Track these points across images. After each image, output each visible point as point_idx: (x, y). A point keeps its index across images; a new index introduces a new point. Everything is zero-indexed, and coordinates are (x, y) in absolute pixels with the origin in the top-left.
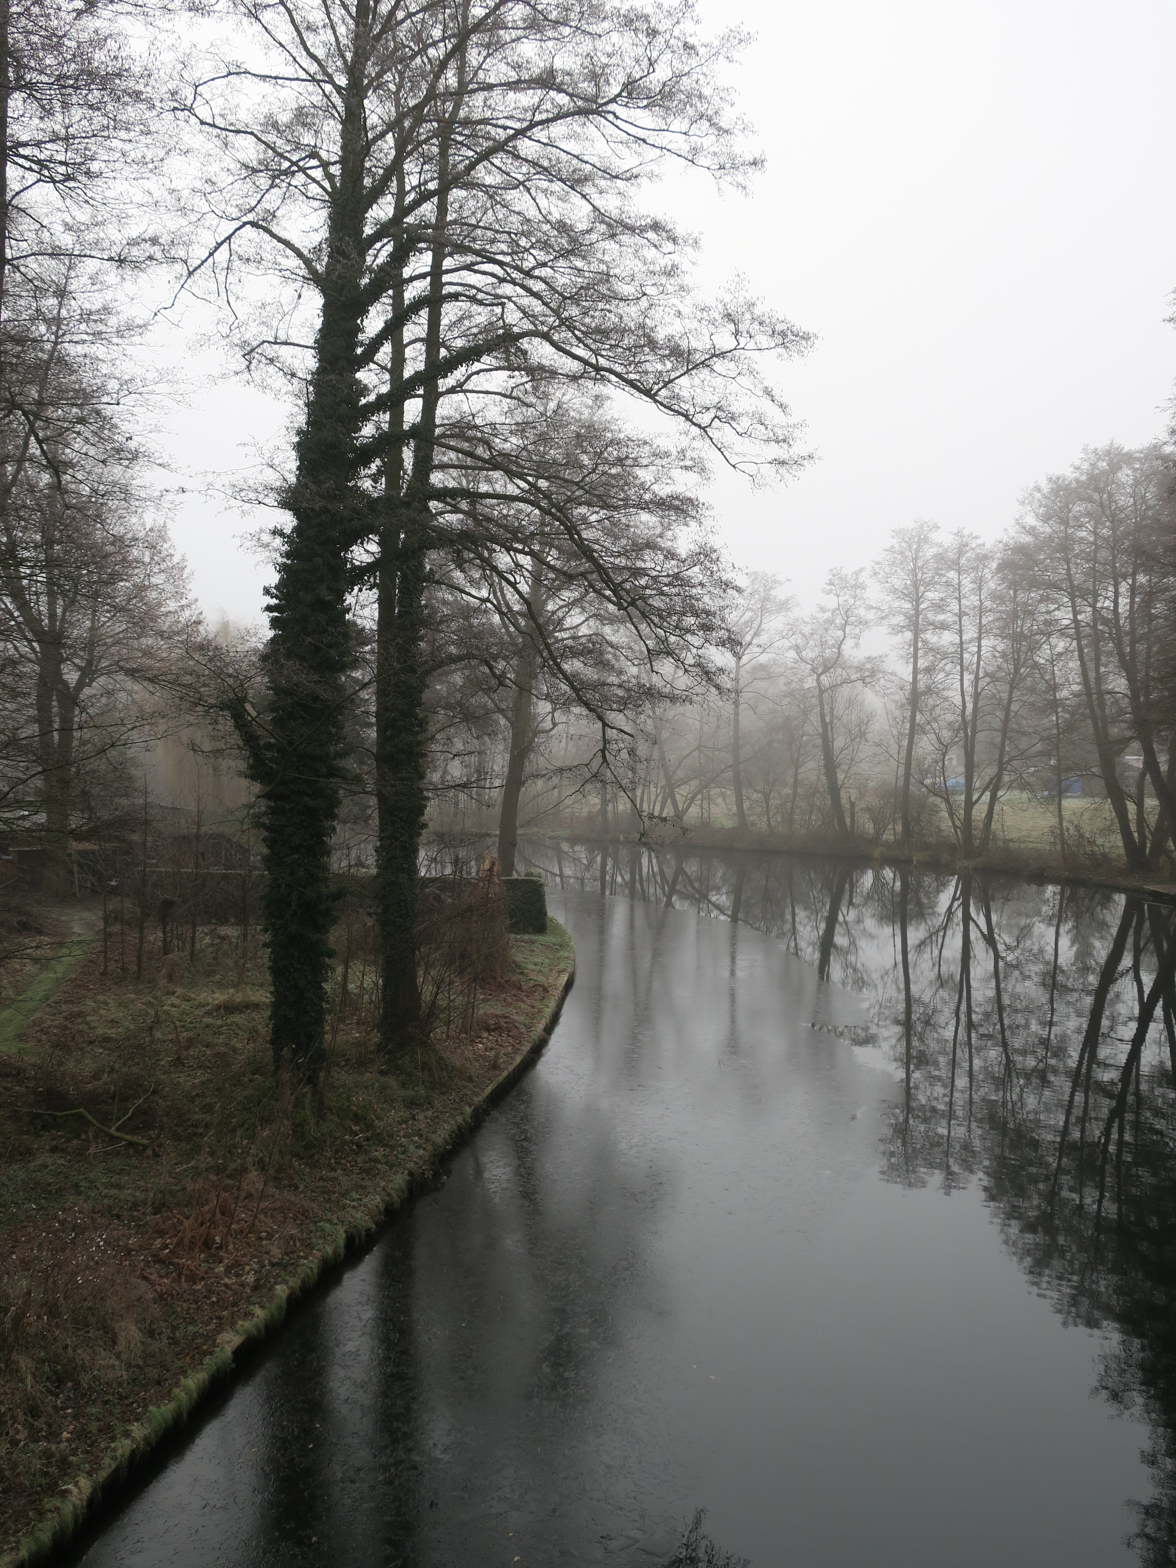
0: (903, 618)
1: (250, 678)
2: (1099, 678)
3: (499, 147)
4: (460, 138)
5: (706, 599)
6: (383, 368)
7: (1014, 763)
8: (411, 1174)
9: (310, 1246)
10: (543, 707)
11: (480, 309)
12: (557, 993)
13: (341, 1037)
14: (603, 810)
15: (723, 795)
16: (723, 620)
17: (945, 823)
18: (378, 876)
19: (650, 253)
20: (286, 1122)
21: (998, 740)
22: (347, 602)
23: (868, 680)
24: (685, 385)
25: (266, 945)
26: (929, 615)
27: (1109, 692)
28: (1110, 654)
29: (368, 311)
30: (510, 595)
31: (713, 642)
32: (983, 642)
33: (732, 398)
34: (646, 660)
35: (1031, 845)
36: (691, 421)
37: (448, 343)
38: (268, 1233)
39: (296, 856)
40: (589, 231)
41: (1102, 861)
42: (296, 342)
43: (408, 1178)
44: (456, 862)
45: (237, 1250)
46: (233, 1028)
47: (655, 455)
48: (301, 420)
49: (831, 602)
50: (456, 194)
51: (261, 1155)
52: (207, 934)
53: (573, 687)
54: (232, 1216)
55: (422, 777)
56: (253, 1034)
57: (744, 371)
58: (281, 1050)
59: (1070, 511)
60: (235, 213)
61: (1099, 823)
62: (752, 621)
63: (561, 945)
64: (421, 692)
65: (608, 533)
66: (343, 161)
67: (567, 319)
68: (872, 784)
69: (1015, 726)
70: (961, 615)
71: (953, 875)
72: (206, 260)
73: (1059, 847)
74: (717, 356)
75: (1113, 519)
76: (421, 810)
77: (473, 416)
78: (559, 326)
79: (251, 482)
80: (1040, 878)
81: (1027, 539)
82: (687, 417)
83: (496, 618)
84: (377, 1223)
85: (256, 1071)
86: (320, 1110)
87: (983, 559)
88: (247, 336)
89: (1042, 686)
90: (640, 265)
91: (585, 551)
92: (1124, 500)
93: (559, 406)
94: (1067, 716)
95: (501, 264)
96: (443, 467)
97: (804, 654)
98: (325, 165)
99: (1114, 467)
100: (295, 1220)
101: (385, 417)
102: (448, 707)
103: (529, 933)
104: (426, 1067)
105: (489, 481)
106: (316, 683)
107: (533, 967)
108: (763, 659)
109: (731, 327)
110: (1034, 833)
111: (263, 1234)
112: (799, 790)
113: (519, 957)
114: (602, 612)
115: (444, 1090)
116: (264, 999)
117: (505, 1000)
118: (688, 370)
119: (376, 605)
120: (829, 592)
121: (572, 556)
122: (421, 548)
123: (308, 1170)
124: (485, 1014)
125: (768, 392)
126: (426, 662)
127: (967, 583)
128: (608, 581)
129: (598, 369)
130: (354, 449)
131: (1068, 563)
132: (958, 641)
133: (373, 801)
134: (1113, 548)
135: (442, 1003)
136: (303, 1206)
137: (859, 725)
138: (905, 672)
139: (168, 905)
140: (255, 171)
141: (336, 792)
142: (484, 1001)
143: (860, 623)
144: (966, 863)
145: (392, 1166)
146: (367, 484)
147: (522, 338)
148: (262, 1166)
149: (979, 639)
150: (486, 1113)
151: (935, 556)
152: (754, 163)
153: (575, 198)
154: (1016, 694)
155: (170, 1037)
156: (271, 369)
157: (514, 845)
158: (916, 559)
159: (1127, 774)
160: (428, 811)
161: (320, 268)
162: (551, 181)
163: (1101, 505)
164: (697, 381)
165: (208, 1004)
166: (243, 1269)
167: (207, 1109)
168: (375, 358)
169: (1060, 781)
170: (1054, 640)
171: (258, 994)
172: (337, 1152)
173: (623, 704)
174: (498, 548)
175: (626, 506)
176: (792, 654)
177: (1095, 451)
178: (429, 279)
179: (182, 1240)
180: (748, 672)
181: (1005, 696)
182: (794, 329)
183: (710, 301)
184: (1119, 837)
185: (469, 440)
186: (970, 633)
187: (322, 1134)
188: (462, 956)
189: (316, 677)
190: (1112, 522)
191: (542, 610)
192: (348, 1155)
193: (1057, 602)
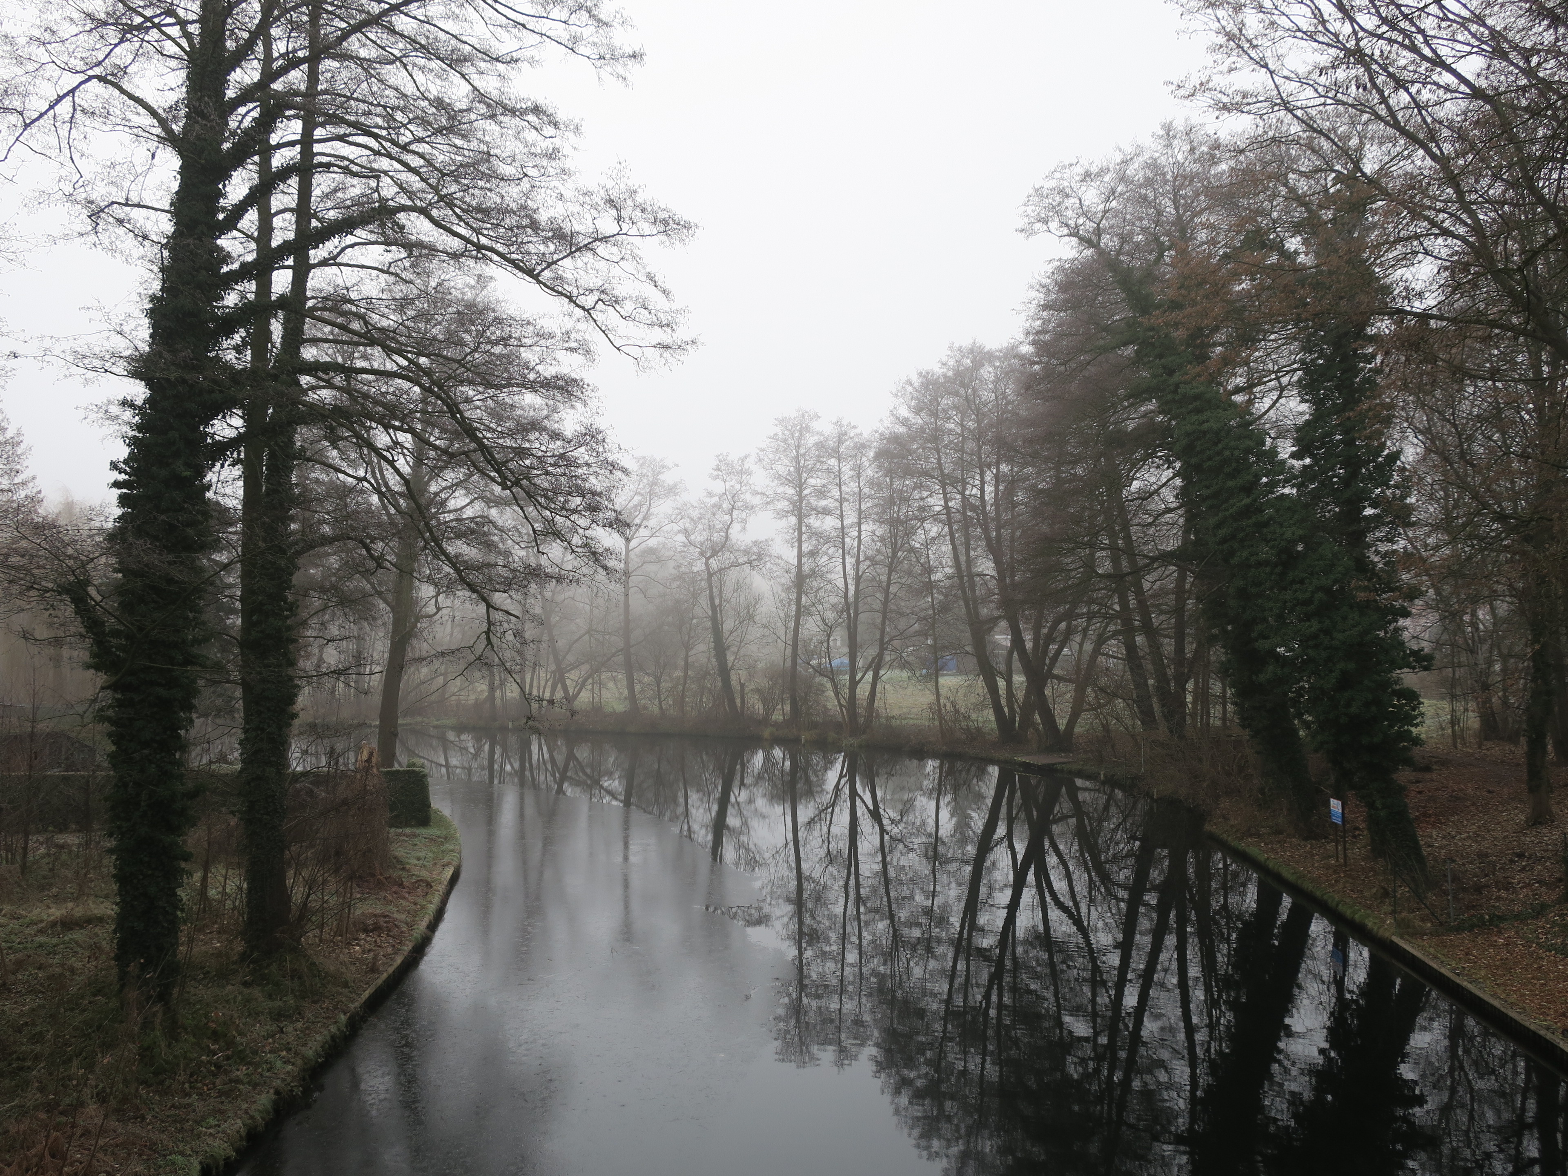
0: (787, 503)
1: (92, 559)
2: (969, 562)
3: (374, 21)
4: (330, 8)
5: (592, 479)
6: (248, 236)
7: (895, 643)
8: (277, 1092)
10: (426, 591)
11: (356, 181)
12: (441, 888)
13: (198, 949)
14: (491, 697)
15: (614, 679)
16: (610, 500)
17: (831, 702)
18: (242, 770)
19: (531, 136)
20: (131, 1046)
21: (879, 621)
22: (208, 479)
23: (755, 563)
24: (568, 267)
25: (111, 851)
26: (812, 501)
27: (979, 575)
28: (979, 538)
29: (231, 176)
30: (389, 474)
31: (600, 523)
32: (863, 527)
33: (615, 282)
34: (534, 544)
35: (912, 722)
36: (575, 303)
37: (320, 215)
39: (146, 752)
40: (469, 110)
41: (975, 735)
42: (150, 205)
43: (274, 1097)
44: (332, 753)
46: (73, 945)
47: (538, 335)
48: (156, 286)
49: (718, 487)
50: (328, 64)
51: (101, 1085)
52: (42, 844)
53: (457, 570)
54: (64, 1158)
55: (292, 663)
56: (95, 949)
57: (627, 257)
58: (128, 966)
59: (939, 404)
60: (80, 66)
61: (973, 699)
62: (640, 505)
63: (446, 838)
64: (291, 574)
65: (493, 414)
66: (202, 20)
67: (446, 196)
68: (760, 666)
69: (894, 607)
70: (841, 501)
71: (840, 752)
72: (46, 112)
73: (937, 723)
74: (600, 240)
75: (978, 412)
76: (291, 699)
77: (348, 289)
78: (438, 202)
79: (97, 350)
80: (920, 753)
81: (902, 430)
82: (570, 298)
83: (375, 499)
84: (237, 1151)
85: (98, 992)
86: (173, 1031)
87: (861, 447)
88: (94, 196)
89: (918, 569)
90: (521, 146)
91: (468, 430)
92: (987, 396)
93: (440, 284)
94: (941, 597)
95: (376, 137)
96: (315, 341)
97: (692, 537)
98: (182, 23)
99: (978, 364)
100: (140, 1155)
101: (251, 287)
102: (323, 590)
103: (411, 826)
104: (295, 974)
105: (365, 357)
106: (170, 563)
107: (416, 862)
108: (653, 542)
109: (614, 212)
110: (914, 710)
112: (690, 672)
113: (400, 852)
114: (488, 494)
115: (316, 998)
116: (109, 912)
117: (385, 898)
118: (571, 253)
119: (241, 483)
120: (716, 477)
121: (455, 436)
122: (289, 424)
123: (157, 1097)
124: (363, 914)
125: (651, 278)
126: (297, 543)
127: (847, 471)
128: (491, 460)
129: (479, 247)
130: (215, 318)
131: (938, 453)
132: (840, 526)
133: (238, 693)
134: (979, 439)
135: (314, 904)
136: (150, 1140)
137: (747, 608)
138: (790, 555)
140: (105, 24)
141: (194, 681)
142: (360, 900)
143: (747, 508)
144: (851, 741)
145: (255, 1086)
146: (230, 356)
147: (399, 212)
148: (102, 1098)
149: (859, 524)
150: (364, 1019)
151: (816, 444)
152: (634, 56)
153: (455, 77)
154: (894, 576)
156: (121, 231)
157: (396, 735)
158: (798, 447)
159: (996, 652)
160: (300, 698)
161: (176, 128)
162: (430, 59)
163: (967, 399)
164: (579, 263)
165: (42, 921)
167: (37, 1038)
168: (239, 226)
169: (936, 660)
170: (927, 525)
171: (102, 906)
172: (191, 1075)
173: (507, 586)
174: (374, 425)
175: (509, 385)
176: (681, 538)
177: (960, 349)
178: (298, 148)
180: (637, 556)
181: (884, 578)
182: (676, 218)
183: (592, 187)
184: (991, 711)
185: (344, 314)
186: (851, 518)
187: (175, 1057)
188: (338, 854)
189: (171, 557)
190: (977, 415)
191: (424, 490)
192: (204, 1077)
193: (929, 490)
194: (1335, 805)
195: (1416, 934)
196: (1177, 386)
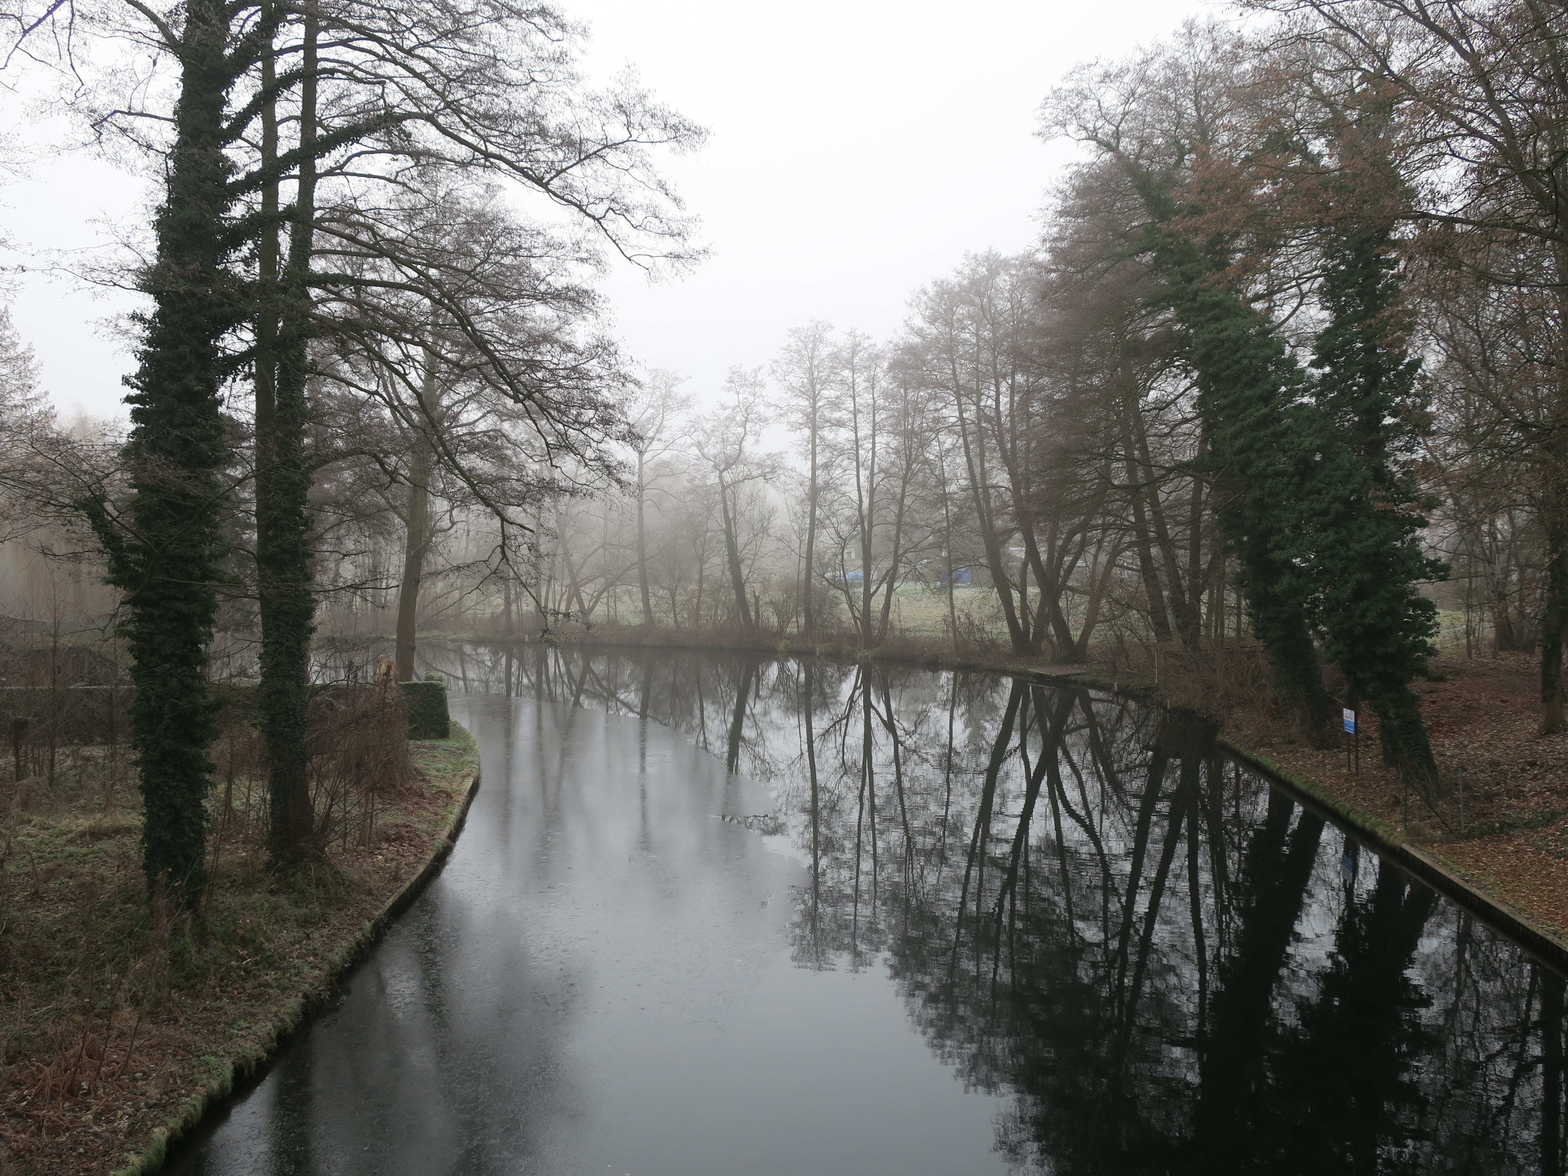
0: (800, 415)
1: (108, 475)
2: (984, 473)
5: (605, 392)
6: (253, 145)
7: (909, 555)
8: (305, 996)
9: (193, 1083)
10: (440, 505)
11: (360, 87)
12: (462, 799)
13: (225, 858)
14: (507, 611)
15: (629, 592)
16: (623, 413)
17: (845, 614)
18: (262, 684)
19: (538, 39)
20: (162, 952)
21: (893, 533)
22: (220, 393)
23: (769, 476)
24: (577, 175)
25: (136, 763)
26: (826, 413)
27: (993, 487)
28: (994, 450)
29: (234, 83)
30: (401, 387)
31: (613, 436)
32: (878, 439)
33: (625, 190)
34: (547, 457)
35: (926, 634)
36: (585, 212)
37: (325, 123)
38: (144, 1073)
39: (168, 666)
40: (474, 13)
41: (990, 647)
42: (153, 114)
43: (302, 1001)
44: (350, 667)
45: (108, 1094)
46: (102, 854)
47: (548, 245)
48: (162, 198)
49: (731, 399)
51: (134, 989)
52: (68, 756)
53: (471, 484)
54: (101, 1058)
55: (309, 578)
56: (124, 859)
57: (637, 164)
58: (156, 875)
59: (954, 314)
61: (987, 611)
62: (653, 418)
63: (465, 750)
64: (305, 489)
65: (504, 326)
67: (452, 102)
68: (775, 578)
69: (908, 520)
70: (855, 413)
71: (854, 664)
72: (44, 18)
73: (951, 635)
74: (610, 147)
75: (994, 322)
76: (308, 613)
77: (355, 200)
78: (445, 108)
79: (105, 263)
80: (934, 665)
81: (916, 340)
82: (580, 207)
83: (387, 413)
84: (268, 1052)
85: (129, 900)
86: (203, 937)
87: (875, 358)
88: (96, 105)
89: (933, 481)
90: (528, 49)
91: (479, 343)
92: (1003, 305)
93: (448, 194)
94: (956, 510)
95: (380, 41)
96: (323, 253)
97: (706, 450)
99: (993, 273)
100: (175, 1056)
101: (257, 197)
102: (337, 504)
103: (430, 738)
104: (320, 883)
105: (374, 269)
106: (185, 478)
107: (435, 773)
108: (666, 456)
109: (623, 118)
110: (929, 623)
111: (139, 1075)
112: (704, 586)
113: (420, 764)
114: (501, 408)
115: (341, 905)
116: (137, 823)
117: (406, 808)
118: (581, 160)
119: (253, 398)
120: (729, 390)
121: (467, 348)
122: (300, 337)
123: (189, 1001)
124: (385, 824)
125: (662, 186)
126: (310, 458)
127: (861, 382)
128: (503, 373)
129: (487, 155)
130: (222, 230)
131: (953, 363)
132: (853, 438)
133: (257, 607)
134: (994, 350)
135: (337, 815)
136: (184, 1041)
137: (761, 521)
138: (805, 468)
139: (21, 726)
141: (212, 596)
142: (382, 810)
143: (760, 420)
144: (866, 653)
145: (284, 989)
146: (239, 269)
147: (405, 119)
148: (135, 1001)
149: (873, 436)
150: (388, 926)
151: (830, 355)
154: (908, 488)
155: (26, 870)
156: (125, 141)
157: (413, 649)
158: (812, 358)
159: (1011, 564)
160: (318, 613)
161: (177, 33)
163: (982, 308)
164: (589, 171)
165: (71, 832)
166: (115, 1115)
167: (71, 944)
168: (244, 134)
169: (951, 572)
170: (942, 437)
171: (129, 817)
172: (222, 980)
173: (521, 500)
174: (385, 338)
175: (520, 296)
176: (695, 451)
177: (975, 257)
178: (301, 53)
179: (42, 1089)
180: (651, 469)
181: (899, 490)
182: (686, 123)
183: (601, 91)
184: (1005, 623)
185: (352, 225)
186: (865, 430)
187: (205, 962)
188: (358, 766)
189: (185, 473)
190: (992, 325)
191: (436, 403)
192: (234, 982)
193: (944, 401)
194: (1349, 715)
195: (1428, 842)
196: (1196, 294)
